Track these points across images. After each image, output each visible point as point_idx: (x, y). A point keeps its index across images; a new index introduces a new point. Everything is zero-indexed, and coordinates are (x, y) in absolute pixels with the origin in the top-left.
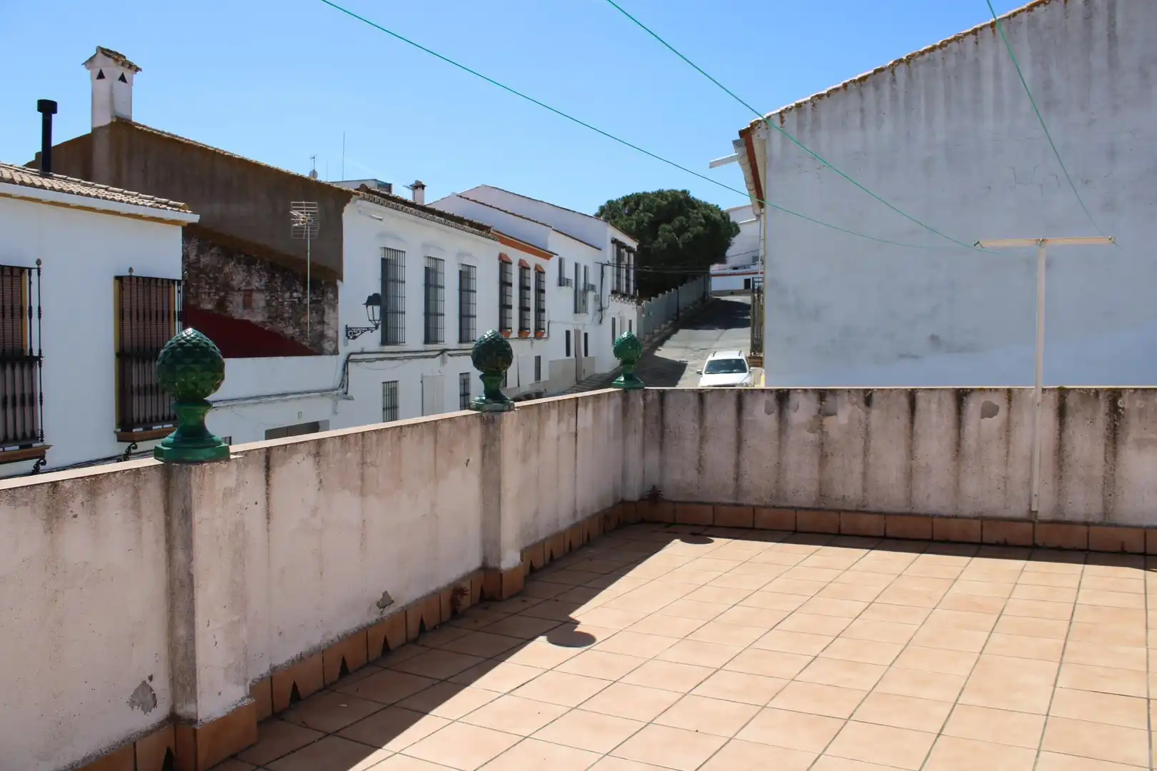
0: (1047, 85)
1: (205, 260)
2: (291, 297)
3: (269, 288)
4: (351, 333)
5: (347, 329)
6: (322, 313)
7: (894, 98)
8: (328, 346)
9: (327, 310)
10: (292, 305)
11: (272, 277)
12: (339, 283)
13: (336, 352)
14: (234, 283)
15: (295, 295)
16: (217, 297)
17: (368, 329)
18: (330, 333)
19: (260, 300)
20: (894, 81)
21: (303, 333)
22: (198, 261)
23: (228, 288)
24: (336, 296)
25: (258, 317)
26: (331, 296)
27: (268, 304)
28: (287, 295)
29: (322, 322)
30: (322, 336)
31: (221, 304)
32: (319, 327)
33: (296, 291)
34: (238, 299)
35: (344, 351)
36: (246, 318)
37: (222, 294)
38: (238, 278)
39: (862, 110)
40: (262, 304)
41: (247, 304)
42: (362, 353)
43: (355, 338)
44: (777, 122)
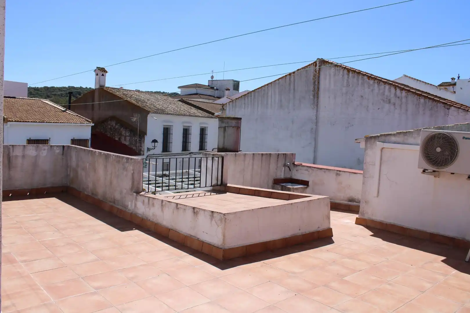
0: (281, 101)
1: (117, 127)
2: (135, 139)
3: (130, 136)
4: (149, 150)
5: (148, 148)
6: (141, 143)
7: (251, 101)
8: (142, 153)
9: (142, 143)
10: (135, 140)
11: (131, 133)
12: (145, 136)
13: (144, 155)
14: (123, 134)
15: (136, 138)
16: (119, 137)
17: (153, 149)
18: (143, 149)
19: (128, 138)
20: (251, 96)
21: (137, 148)
22: (115, 127)
23: (121, 135)
24: (144, 140)
25: (127, 143)
26: (143, 139)
27: (130, 139)
28: (134, 138)
29: (141, 146)
30: (141, 150)
31: (119, 139)
32: (140, 147)
33: (136, 137)
34: (123, 138)
35: (146, 154)
36: (125, 143)
37: (120, 136)
38: (123, 132)
39: (245, 104)
40: (128, 140)
41: (125, 140)
42: (154, 155)
43: (149, 151)
44: (228, 104)
